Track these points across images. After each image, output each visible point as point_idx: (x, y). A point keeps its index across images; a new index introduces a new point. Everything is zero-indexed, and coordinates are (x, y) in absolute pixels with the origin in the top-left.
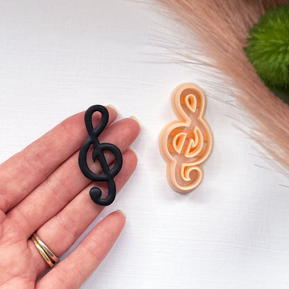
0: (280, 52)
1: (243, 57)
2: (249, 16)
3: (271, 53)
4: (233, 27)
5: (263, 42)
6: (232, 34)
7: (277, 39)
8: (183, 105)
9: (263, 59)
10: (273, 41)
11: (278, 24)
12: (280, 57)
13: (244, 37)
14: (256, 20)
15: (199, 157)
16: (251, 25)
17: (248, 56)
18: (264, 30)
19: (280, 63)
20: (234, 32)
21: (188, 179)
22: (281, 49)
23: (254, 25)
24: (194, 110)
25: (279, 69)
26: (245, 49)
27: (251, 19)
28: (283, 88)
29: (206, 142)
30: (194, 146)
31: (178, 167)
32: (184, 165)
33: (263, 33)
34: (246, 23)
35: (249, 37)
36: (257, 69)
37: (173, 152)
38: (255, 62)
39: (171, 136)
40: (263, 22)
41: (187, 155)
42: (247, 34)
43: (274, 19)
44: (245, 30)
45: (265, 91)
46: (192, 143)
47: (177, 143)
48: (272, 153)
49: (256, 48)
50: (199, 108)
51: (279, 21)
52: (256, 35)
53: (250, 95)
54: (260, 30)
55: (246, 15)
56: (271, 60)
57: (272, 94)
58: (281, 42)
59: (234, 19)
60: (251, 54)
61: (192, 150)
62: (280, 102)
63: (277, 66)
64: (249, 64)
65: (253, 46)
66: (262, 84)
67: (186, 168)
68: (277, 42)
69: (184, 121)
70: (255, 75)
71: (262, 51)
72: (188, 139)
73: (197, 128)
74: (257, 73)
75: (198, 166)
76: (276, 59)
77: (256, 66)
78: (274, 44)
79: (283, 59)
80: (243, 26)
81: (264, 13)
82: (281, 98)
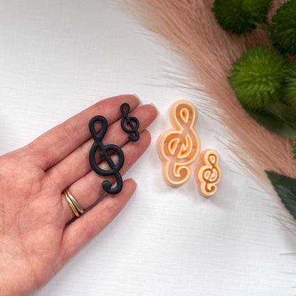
0: (255, 83)
1: (226, 84)
2: (233, 52)
3: (249, 82)
4: (220, 59)
5: (243, 74)
6: (219, 65)
7: (254, 72)
8: (179, 117)
9: (243, 87)
10: (251, 73)
11: (256, 60)
12: (256, 86)
13: (228, 68)
14: (239, 56)
15: (187, 159)
16: (234, 58)
17: (231, 84)
18: (244, 64)
19: (256, 91)
20: (220, 64)
21: (179, 175)
22: (257, 80)
23: (237, 59)
24: (186, 121)
25: (255, 96)
26: (228, 78)
27: (235, 55)
28: (257, 111)
29: (195, 147)
30: (185, 149)
31: (171, 166)
32: (176, 164)
33: (243, 66)
34: (230, 57)
35: (233, 69)
36: (237, 95)
37: (168, 154)
38: (236, 89)
39: (167, 141)
40: (244, 57)
41: (179, 156)
42: (231, 66)
43: (253, 55)
44: (229, 63)
45: (242, 112)
46: (184, 147)
47: (172, 147)
48: (244, 161)
49: (237, 78)
50: (190, 120)
51: (257, 57)
52: (238, 68)
53: (230, 115)
54: (241, 63)
55: (231, 51)
56: (248, 88)
57: (248, 115)
58: (258, 74)
59: (221, 54)
60: (234, 82)
61: (183, 153)
62: (253, 121)
63: (253, 93)
64: (231, 90)
65: (235, 76)
66: (241, 106)
67: (177, 167)
68: (254, 74)
69: (178, 129)
70: (236, 99)
71: (241, 81)
72: (180, 144)
73: (188, 135)
74: (237, 98)
75: (187, 165)
76: (253, 88)
77: (236, 92)
78: (252, 76)
79: (258, 88)
80: (228, 59)
81: (245, 50)
82: (254, 118)
